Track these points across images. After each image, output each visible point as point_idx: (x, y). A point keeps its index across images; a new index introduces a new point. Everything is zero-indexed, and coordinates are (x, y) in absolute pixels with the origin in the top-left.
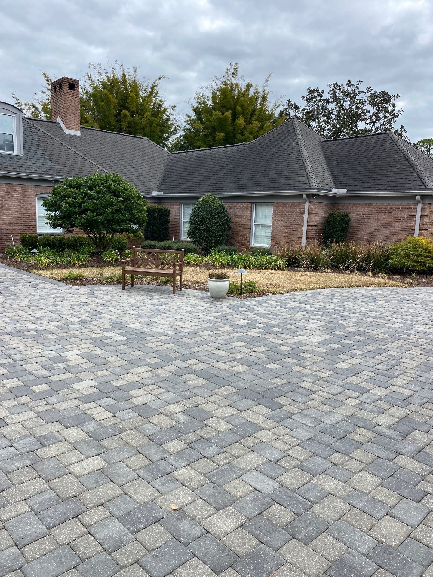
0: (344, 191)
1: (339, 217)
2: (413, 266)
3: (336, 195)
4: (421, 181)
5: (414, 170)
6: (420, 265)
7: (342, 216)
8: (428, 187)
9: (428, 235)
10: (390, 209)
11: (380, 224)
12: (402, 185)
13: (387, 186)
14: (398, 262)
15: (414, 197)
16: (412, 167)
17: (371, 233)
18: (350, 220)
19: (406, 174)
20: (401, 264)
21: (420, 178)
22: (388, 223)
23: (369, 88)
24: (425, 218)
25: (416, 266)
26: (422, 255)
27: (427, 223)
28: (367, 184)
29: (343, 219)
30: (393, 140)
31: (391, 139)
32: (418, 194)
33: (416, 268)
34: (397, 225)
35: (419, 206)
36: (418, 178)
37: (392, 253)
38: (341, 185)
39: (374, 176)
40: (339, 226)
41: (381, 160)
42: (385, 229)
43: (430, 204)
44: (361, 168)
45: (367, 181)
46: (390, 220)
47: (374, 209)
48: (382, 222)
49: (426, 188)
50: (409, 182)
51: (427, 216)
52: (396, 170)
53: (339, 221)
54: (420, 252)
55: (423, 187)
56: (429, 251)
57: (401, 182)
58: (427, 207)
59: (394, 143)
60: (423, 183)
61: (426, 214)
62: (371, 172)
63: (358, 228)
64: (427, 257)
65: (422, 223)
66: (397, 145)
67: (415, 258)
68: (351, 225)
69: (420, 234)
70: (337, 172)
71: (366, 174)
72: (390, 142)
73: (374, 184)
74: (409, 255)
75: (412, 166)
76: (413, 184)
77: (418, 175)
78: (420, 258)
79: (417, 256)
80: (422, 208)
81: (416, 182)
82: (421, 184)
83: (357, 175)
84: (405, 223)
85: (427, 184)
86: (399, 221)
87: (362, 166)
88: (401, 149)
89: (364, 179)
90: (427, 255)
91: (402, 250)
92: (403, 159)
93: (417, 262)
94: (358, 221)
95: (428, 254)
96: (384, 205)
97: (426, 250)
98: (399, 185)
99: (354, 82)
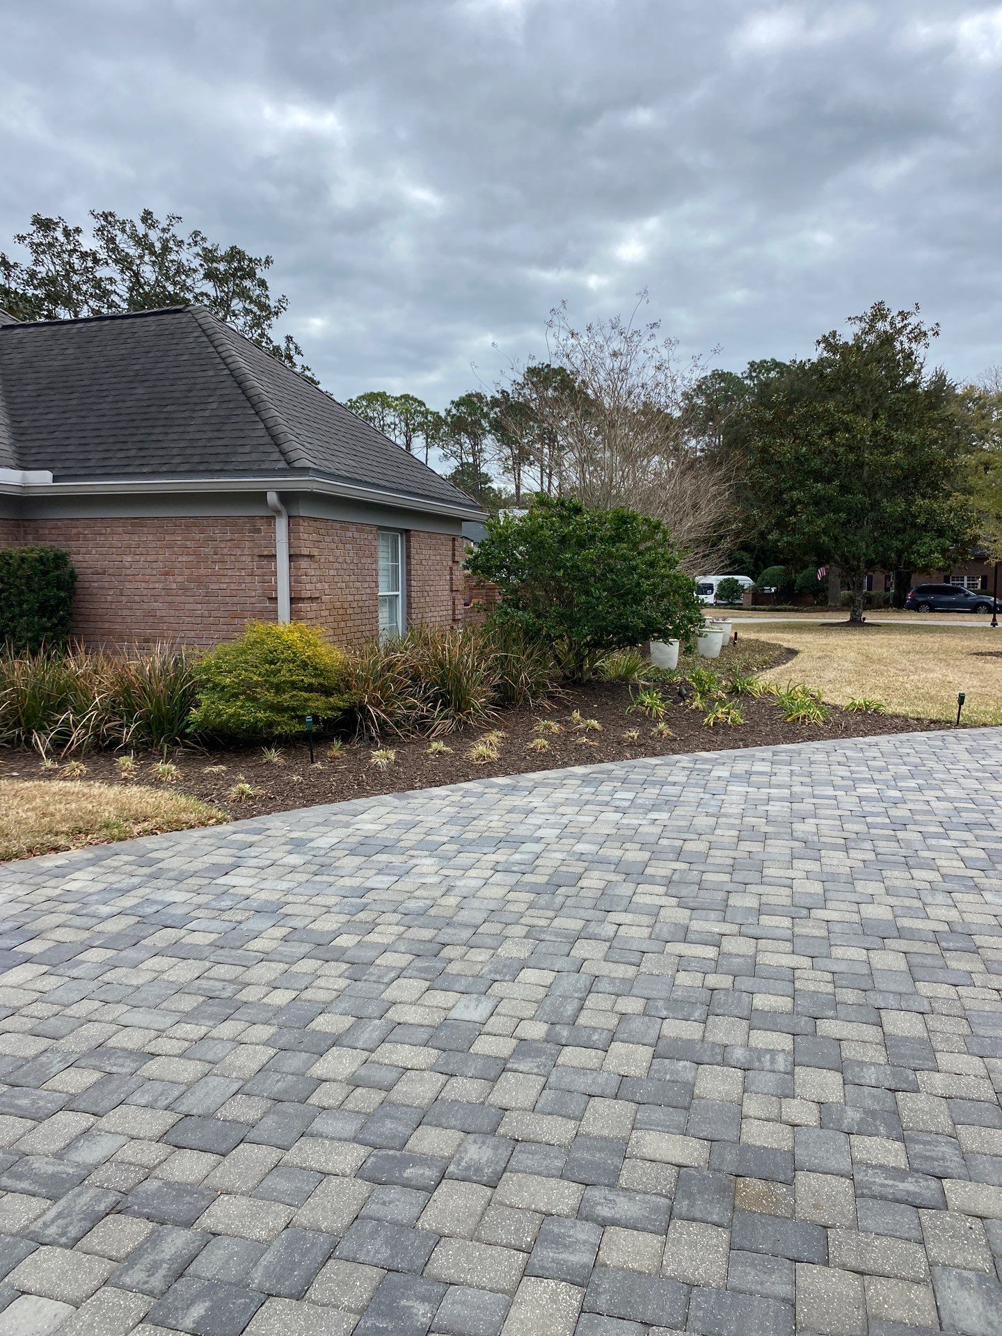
0: (41, 479)
1: (25, 566)
2: (270, 724)
3: (19, 490)
4: (278, 445)
5: (257, 414)
6: (293, 718)
7: (41, 560)
8: (297, 464)
9: (323, 613)
10: (197, 537)
11: (174, 586)
12: (222, 458)
13: (177, 460)
14: (219, 714)
15: (260, 497)
16: (253, 406)
17: (151, 614)
18: (73, 576)
19: (235, 427)
20: (228, 721)
21: (275, 439)
22: (199, 581)
23: (196, 233)
24: (304, 563)
25: (279, 724)
26: (294, 685)
27: (314, 580)
28: (120, 455)
29: (45, 573)
30: (203, 331)
31: (200, 325)
32: (272, 486)
33: (278, 730)
34: (224, 586)
35: (281, 526)
36: (267, 439)
37: (202, 684)
38: (38, 457)
39: (143, 431)
40: (31, 597)
41: (167, 383)
42: (191, 600)
43: (315, 519)
44: (107, 406)
45: (118, 446)
46: (202, 571)
47: (150, 537)
48: (180, 579)
49: (292, 468)
50: (241, 450)
51: (311, 557)
52: (207, 413)
53: (29, 578)
54: (284, 676)
55: (282, 465)
56: (316, 669)
57: (219, 450)
58: (303, 527)
59: (205, 339)
60: (283, 453)
61: (305, 551)
62: (133, 417)
63: (109, 598)
64: (310, 688)
65: (294, 579)
66: (216, 343)
67: (270, 696)
68: (79, 591)
69: (295, 615)
70: (30, 418)
71: (120, 425)
72: (195, 334)
73: (142, 453)
74: (252, 686)
75: (254, 404)
76: (254, 457)
77: (267, 428)
78: (287, 696)
79: (279, 688)
80: (290, 532)
81: (262, 448)
82: (276, 456)
83: (92, 426)
84: (248, 579)
85: (293, 455)
86: (230, 573)
87: (110, 399)
88: (223, 355)
89: (112, 439)
90: (311, 685)
91: (230, 672)
92: (229, 382)
93: (278, 708)
94: (106, 578)
95: (313, 681)
96: (178, 522)
97: (304, 665)
98: (212, 459)
99: (160, 216)
